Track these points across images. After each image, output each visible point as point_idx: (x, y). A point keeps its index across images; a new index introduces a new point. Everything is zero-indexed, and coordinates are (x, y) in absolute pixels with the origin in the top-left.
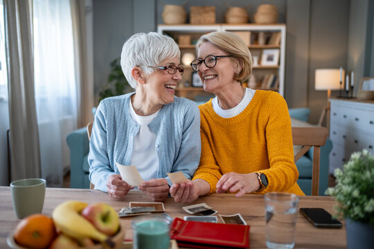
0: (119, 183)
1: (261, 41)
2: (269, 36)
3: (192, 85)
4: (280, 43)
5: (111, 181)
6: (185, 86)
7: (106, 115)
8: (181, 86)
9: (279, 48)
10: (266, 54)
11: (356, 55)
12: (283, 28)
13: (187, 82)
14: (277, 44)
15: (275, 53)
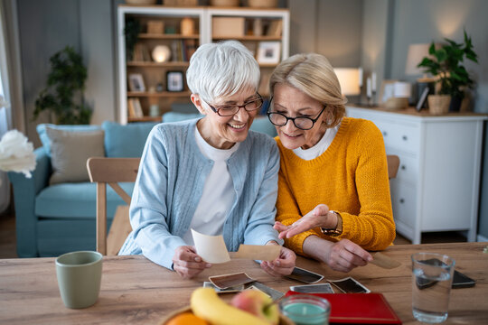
0: (190, 258)
1: (258, 31)
2: (268, 25)
3: (167, 90)
4: (281, 34)
5: (178, 255)
6: (157, 91)
7: (168, 146)
8: (152, 91)
9: (279, 40)
10: (264, 47)
11: (374, 51)
12: (285, 15)
13: (160, 85)
14: (277, 35)
15: (275, 47)
